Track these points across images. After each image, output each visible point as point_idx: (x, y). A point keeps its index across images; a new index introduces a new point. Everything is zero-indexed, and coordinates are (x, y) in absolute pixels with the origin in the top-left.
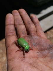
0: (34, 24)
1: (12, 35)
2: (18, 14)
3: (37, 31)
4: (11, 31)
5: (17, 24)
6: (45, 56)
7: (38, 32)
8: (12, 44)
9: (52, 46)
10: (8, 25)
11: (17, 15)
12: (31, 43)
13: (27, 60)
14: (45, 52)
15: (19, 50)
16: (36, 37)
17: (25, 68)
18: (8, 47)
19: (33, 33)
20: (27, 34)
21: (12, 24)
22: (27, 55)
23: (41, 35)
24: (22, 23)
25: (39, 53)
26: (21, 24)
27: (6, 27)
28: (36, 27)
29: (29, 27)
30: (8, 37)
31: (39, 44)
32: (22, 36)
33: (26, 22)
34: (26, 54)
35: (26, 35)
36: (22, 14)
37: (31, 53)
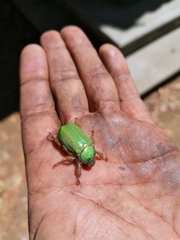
0: (113, 78)
1: (43, 114)
2: (61, 43)
3: (121, 100)
4: (40, 101)
5: (57, 76)
6: (143, 180)
7: (124, 103)
8: (42, 143)
10: (28, 81)
11: (58, 48)
12: (102, 138)
14: (147, 168)
15: (62, 163)
16: (117, 119)
17: (80, 218)
18: (31, 151)
19: (107, 106)
20: (90, 111)
21: (42, 79)
23: (134, 111)
24: (73, 73)
25: (127, 172)
26: (70, 78)
27: (24, 89)
28: (117, 84)
29: (94, 87)
30: (29, 119)
31: (126, 142)
32: (74, 116)
33: (85, 70)
34: (83, 172)
35: (87, 113)
36: (71, 44)
37: (100, 170)
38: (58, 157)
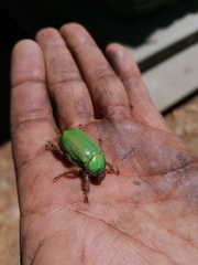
0: (122, 80)
1: (38, 120)
2: (61, 42)
3: (131, 107)
4: (35, 106)
5: (55, 77)
6: (163, 197)
7: (135, 110)
8: (39, 154)
9: (188, 159)
10: (21, 82)
11: (57, 47)
12: (112, 148)
13: (96, 209)
14: (166, 182)
15: (65, 175)
16: (129, 126)
18: (25, 163)
19: (116, 111)
20: (96, 117)
21: (38, 81)
22: (96, 192)
23: (147, 119)
24: (75, 74)
25: (143, 186)
26: (72, 80)
27: (15, 91)
29: (101, 89)
30: (22, 126)
31: (139, 152)
32: (77, 122)
33: (90, 71)
34: (92, 187)
35: (93, 119)
37: (111, 185)
38: (60, 168)
